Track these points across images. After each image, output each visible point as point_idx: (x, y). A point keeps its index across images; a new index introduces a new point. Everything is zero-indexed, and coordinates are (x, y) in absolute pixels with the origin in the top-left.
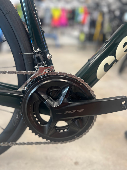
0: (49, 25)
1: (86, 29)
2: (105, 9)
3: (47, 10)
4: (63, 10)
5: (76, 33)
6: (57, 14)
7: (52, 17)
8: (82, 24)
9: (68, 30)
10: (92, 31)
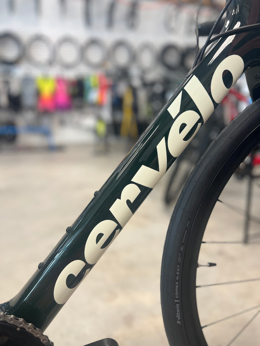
0: (32, 108)
1: (106, 114)
2: (136, 82)
3: (27, 80)
4: (59, 81)
5: (89, 121)
6: (47, 88)
7: (38, 94)
8: (98, 106)
9: (74, 117)
10: (118, 116)
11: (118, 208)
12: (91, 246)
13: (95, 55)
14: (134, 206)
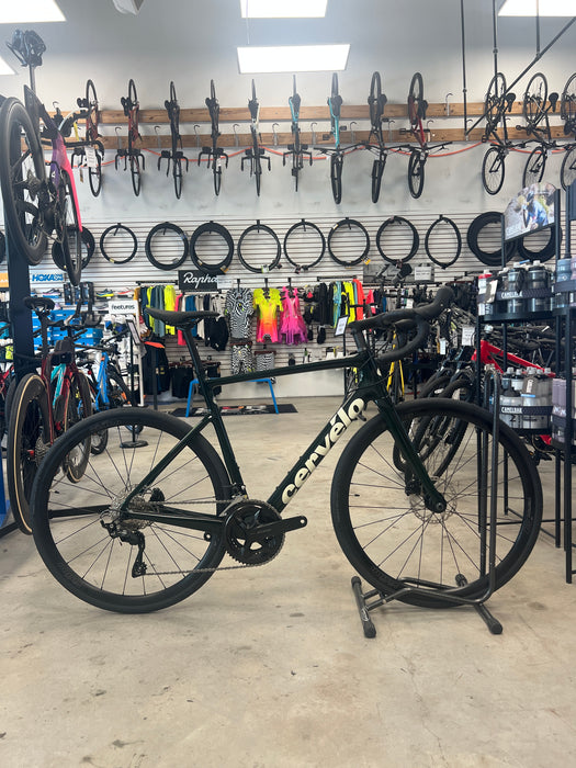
11: (309, 463)
12: (297, 479)
13: (349, 247)
14: (316, 463)
